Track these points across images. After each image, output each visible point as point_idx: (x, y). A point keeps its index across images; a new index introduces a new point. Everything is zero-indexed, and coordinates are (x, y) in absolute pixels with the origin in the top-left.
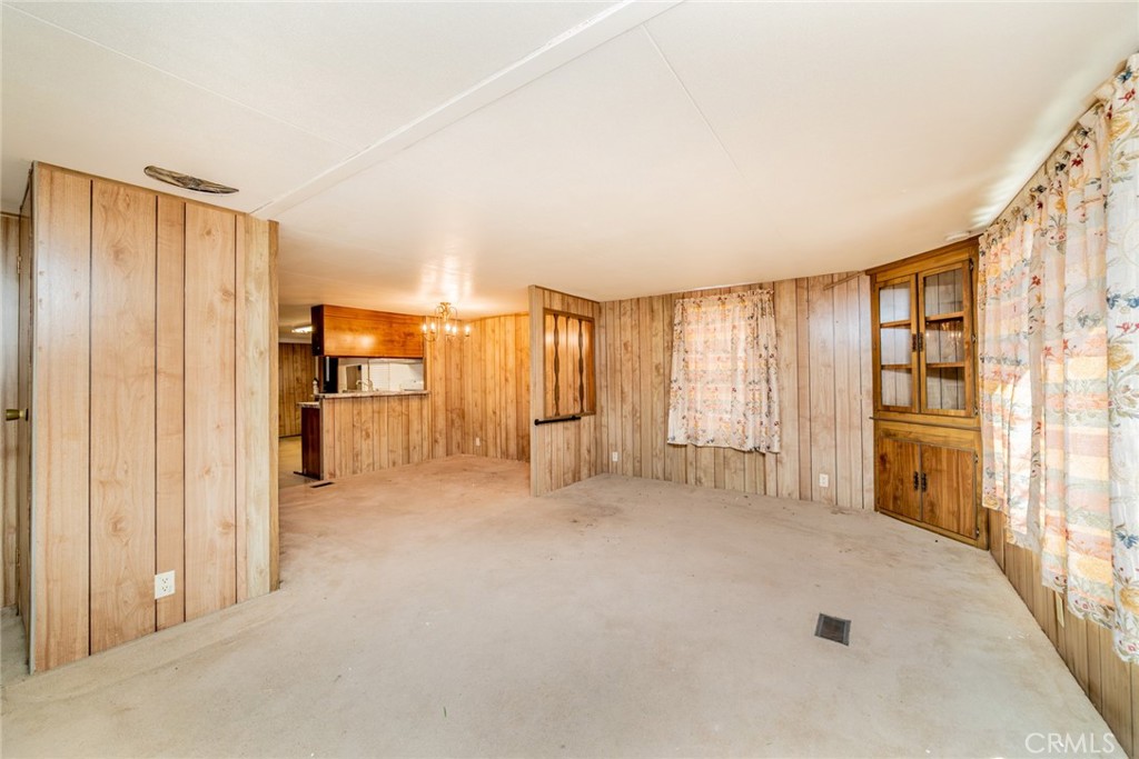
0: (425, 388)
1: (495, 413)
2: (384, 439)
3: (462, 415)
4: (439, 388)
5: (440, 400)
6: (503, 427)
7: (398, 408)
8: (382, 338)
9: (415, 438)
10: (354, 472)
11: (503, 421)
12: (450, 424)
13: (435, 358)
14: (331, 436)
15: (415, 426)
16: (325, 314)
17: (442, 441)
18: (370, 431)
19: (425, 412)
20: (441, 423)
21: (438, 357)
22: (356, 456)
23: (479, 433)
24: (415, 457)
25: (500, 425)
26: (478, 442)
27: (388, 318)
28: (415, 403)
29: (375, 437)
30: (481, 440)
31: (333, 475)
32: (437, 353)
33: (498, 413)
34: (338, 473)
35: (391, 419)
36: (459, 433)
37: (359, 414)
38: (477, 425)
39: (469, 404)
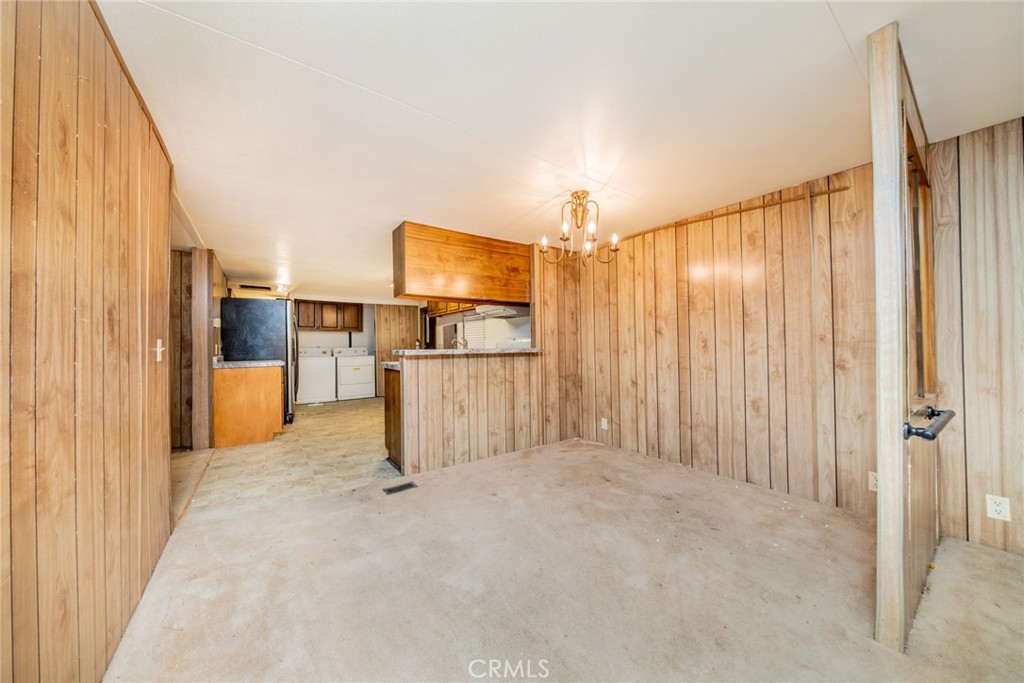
0: (533, 345)
1: (635, 383)
2: (483, 416)
3: (578, 383)
4: (551, 346)
5: (551, 361)
6: (651, 405)
7: (501, 372)
8: (478, 272)
9: (522, 415)
10: (445, 465)
11: (652, 395)
12: (565, 396)
13: (545, 303)
14: (415, 409)
15: (522, 398)
16: (407, 234)
17: (554, 420)
18: (465, 404)
19: (534, 379)
20: (553, 394)
21: (549, 303)
22: (447, 440)
23: (607, 411)
24: (522, 441)
25: (644, 402)
26: (604, 424)
27: (488, 245)
28: (520, 364)
29: (472, 415)
30: (611, 421)
31: (417, 468)
32: (548, 297)
33: (641, 382)
34: (423, 465)
35: (491, 388)
36: (575, 409)
37: (451, 379)
38: (603, 401)
39: (588, 368)
